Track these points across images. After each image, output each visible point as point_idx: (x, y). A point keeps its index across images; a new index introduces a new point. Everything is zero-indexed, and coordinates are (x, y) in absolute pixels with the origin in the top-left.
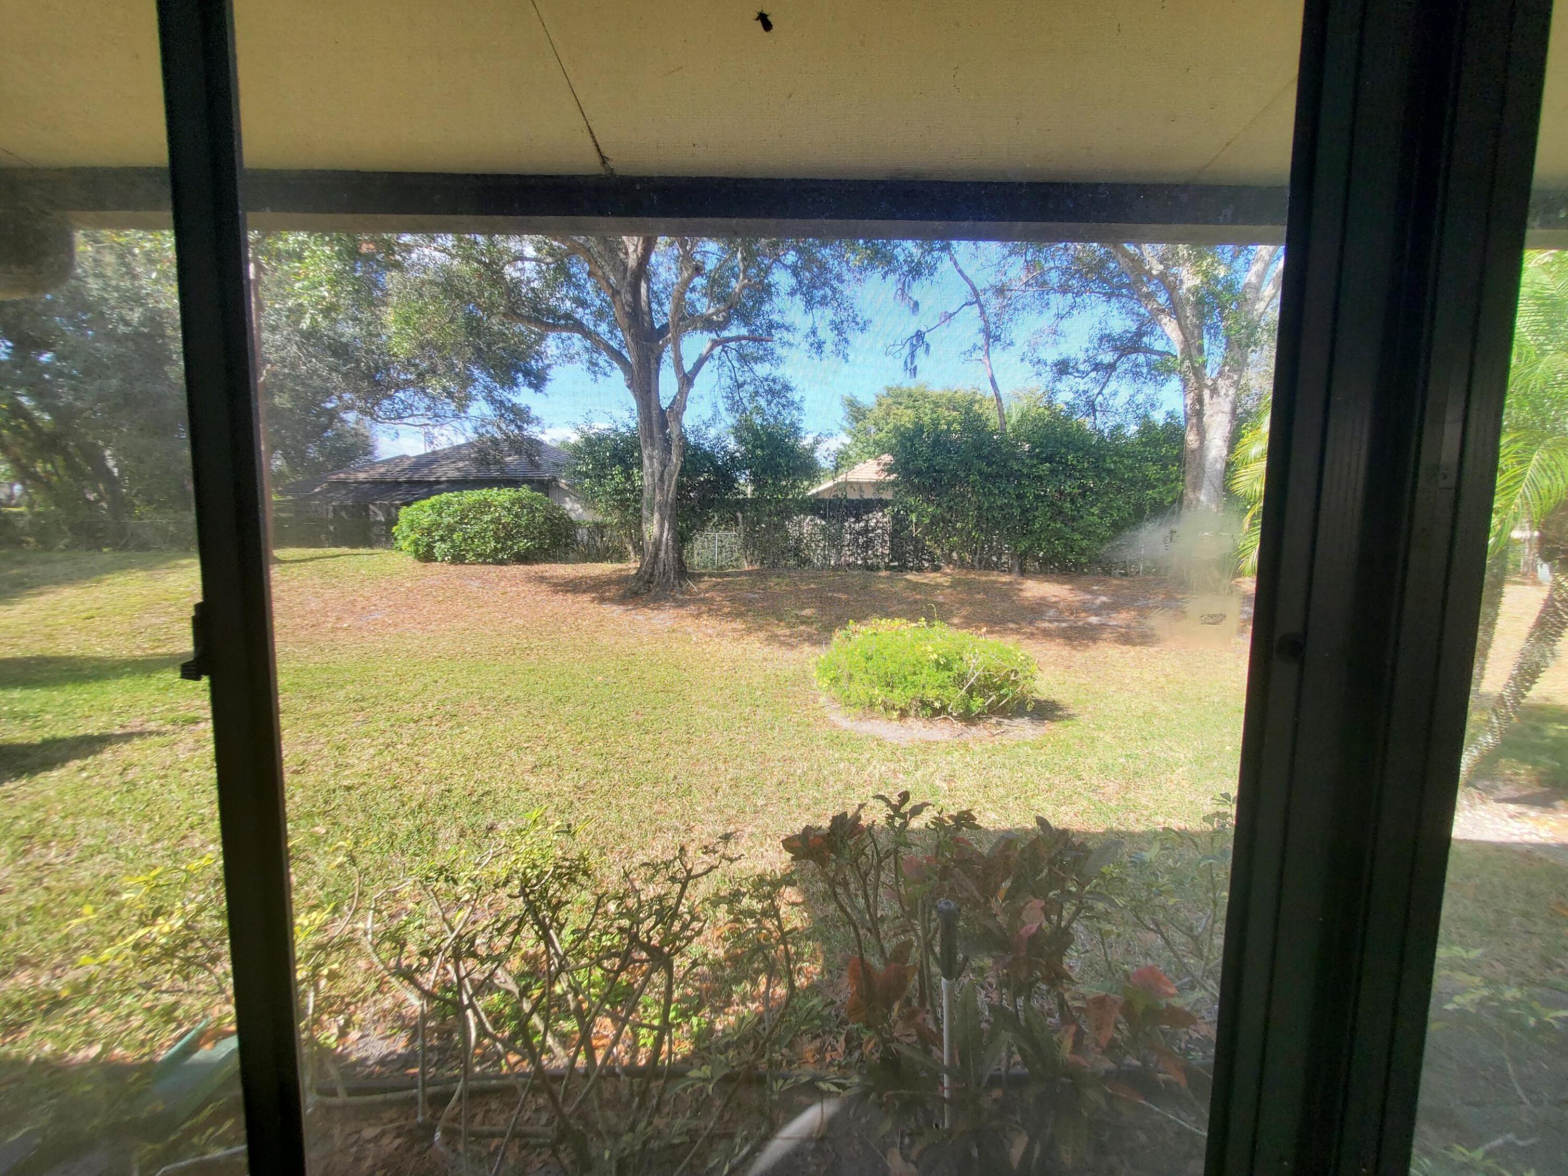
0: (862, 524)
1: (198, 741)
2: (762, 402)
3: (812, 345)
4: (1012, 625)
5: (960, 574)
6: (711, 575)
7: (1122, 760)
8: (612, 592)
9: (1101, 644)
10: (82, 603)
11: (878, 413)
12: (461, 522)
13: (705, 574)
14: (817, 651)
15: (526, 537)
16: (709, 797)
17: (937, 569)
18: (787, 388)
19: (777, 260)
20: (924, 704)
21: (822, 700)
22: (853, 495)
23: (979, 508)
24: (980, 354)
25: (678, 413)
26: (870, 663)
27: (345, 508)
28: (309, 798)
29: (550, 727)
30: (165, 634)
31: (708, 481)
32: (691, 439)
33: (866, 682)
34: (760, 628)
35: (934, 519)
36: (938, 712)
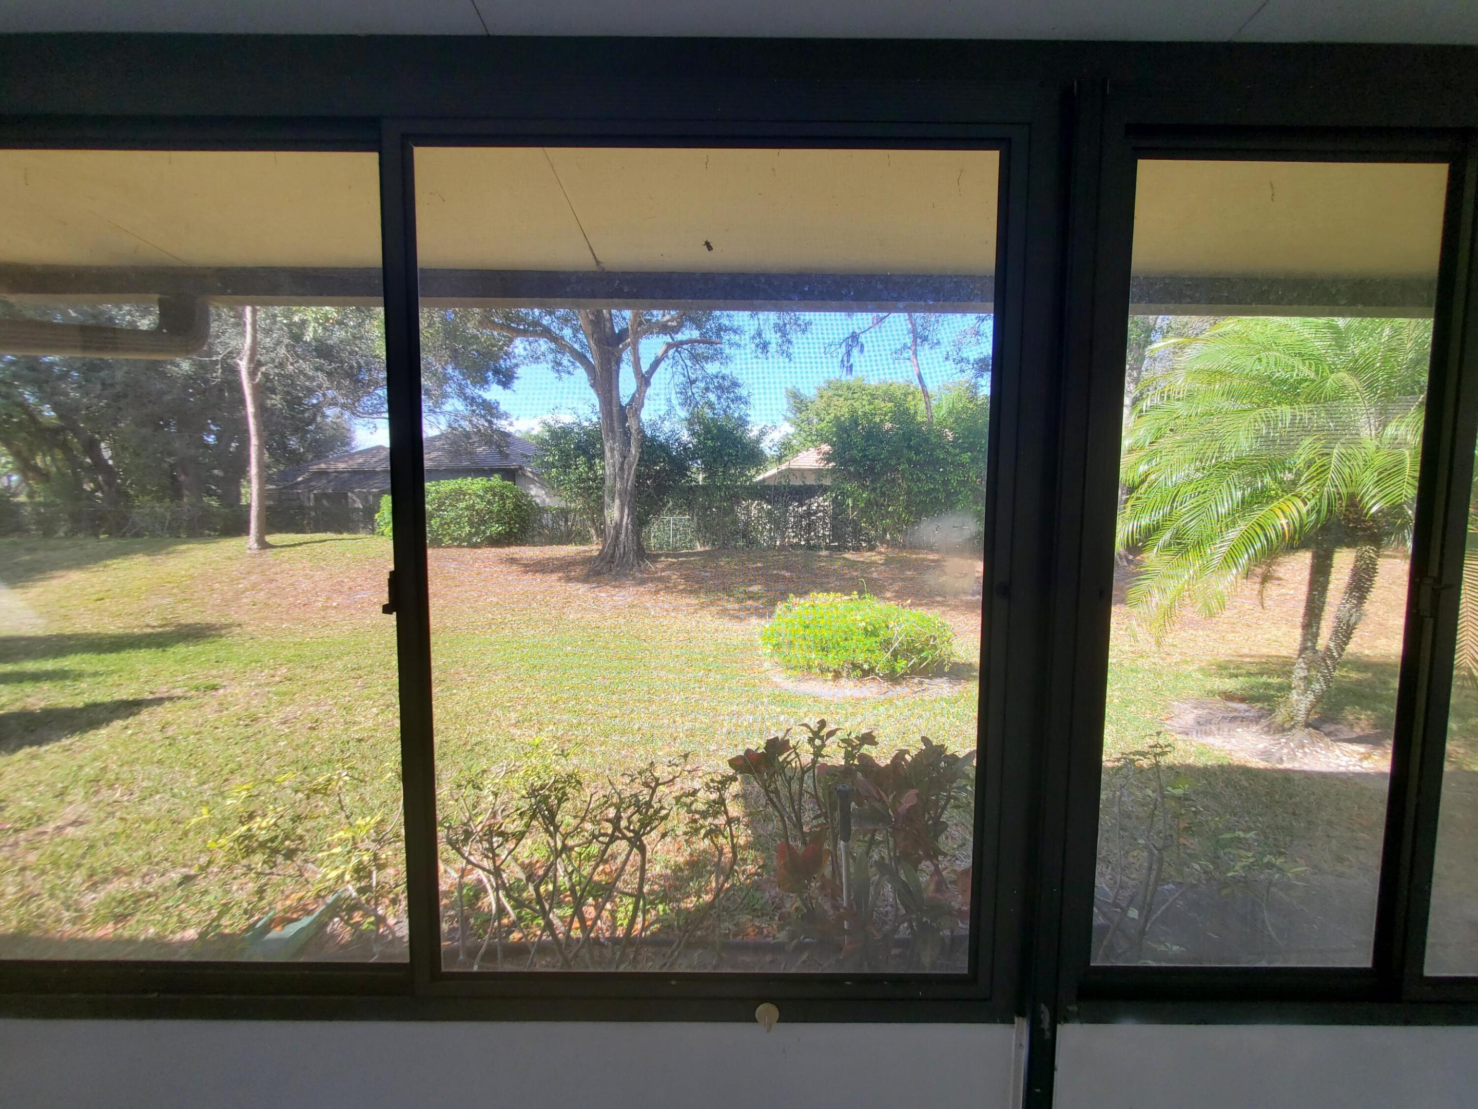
0: (805, 508)
1: (221, 704)
2: (712, 397)
3: (757, 346)
4: (939, 599)
5: (892, 553)
6: (667, 556)
8: (577, 571)
10: (92, 586)
11: (820, 404)
12: (438, 509)
13: (661, 555)
14: (763, 622)
15: (497, 522)
17: (872, 548)
18: (735, 384)
20: (855, 666)
21: (766, 665)
22: (796, 482)
23: (909, 492)
24: (908, 354)
25: (636, 410)
26: (808, 631)
27: (326, 496)
29: (528, 690)
30: (171, 613)
31: (663, 470)
32: (649, 433)
33: (804, 647)
34: (712, 603)
35: (869, 503)
36: (867, 673)
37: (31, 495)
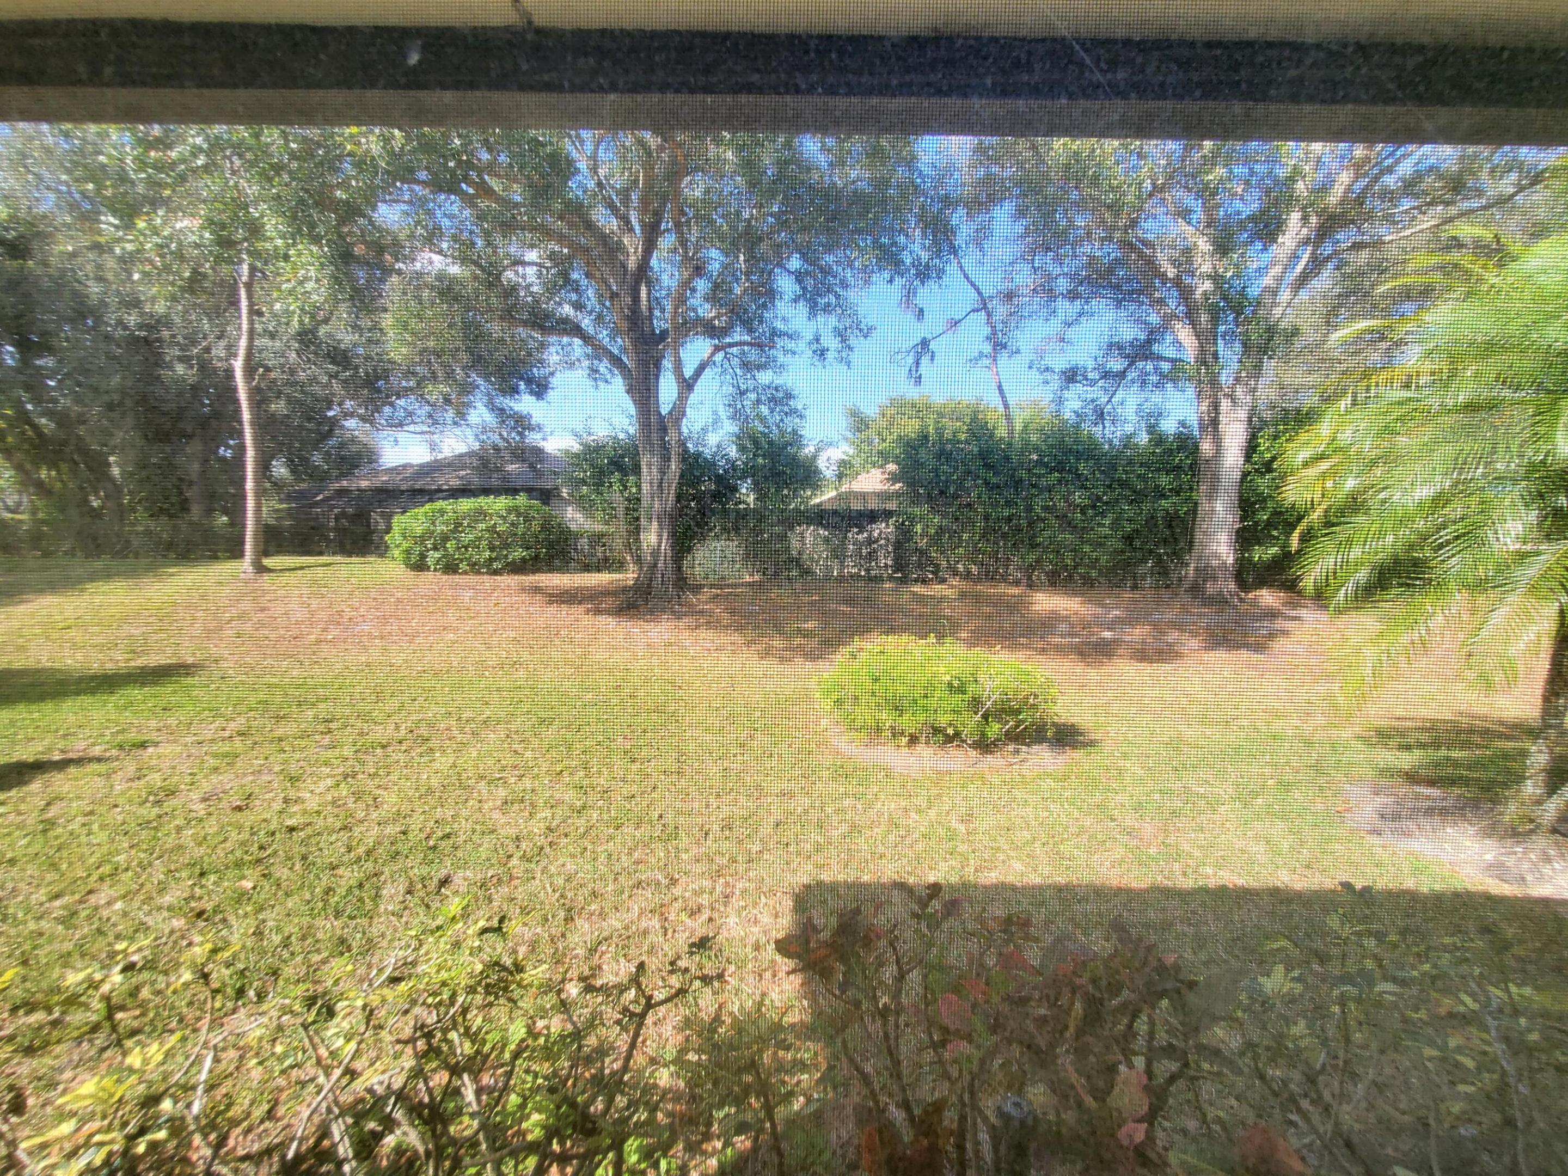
0: (865, 535)
1: (139, 770)
2: (764, 410)
3: (815, 352)
4: (1023, 640)
5: (967, 586)
6: (712, 586)
7: (1157, 796)
8: (608, 603)
9: (1116, 660)
10: (62, 613)
11: (881, 423)
12: (455, 530)
13: (705, 586)
14: (820, 668)
15: (521, 546)
16: (698, 843)
17: (943, 581)
18: (789, 396)
19: (780, 265)
20: (936, 730)
21: (824, 722)
22: (856, 506)
23: (987, 518)
24: (987, 362)
25: (677, 420)
26: (877, 685)
27: (346, 515)
28: (243, 844)
31: (709, 490)
32: (691, 447)
33: (872, 705)
34: (760, 642)
35: (941, 530)
36: (952, 739)
37: (34, 512)
